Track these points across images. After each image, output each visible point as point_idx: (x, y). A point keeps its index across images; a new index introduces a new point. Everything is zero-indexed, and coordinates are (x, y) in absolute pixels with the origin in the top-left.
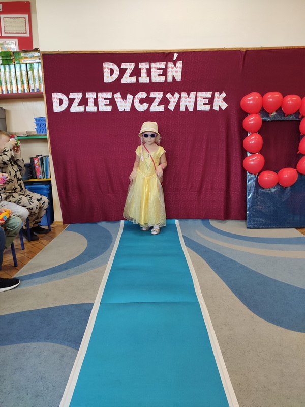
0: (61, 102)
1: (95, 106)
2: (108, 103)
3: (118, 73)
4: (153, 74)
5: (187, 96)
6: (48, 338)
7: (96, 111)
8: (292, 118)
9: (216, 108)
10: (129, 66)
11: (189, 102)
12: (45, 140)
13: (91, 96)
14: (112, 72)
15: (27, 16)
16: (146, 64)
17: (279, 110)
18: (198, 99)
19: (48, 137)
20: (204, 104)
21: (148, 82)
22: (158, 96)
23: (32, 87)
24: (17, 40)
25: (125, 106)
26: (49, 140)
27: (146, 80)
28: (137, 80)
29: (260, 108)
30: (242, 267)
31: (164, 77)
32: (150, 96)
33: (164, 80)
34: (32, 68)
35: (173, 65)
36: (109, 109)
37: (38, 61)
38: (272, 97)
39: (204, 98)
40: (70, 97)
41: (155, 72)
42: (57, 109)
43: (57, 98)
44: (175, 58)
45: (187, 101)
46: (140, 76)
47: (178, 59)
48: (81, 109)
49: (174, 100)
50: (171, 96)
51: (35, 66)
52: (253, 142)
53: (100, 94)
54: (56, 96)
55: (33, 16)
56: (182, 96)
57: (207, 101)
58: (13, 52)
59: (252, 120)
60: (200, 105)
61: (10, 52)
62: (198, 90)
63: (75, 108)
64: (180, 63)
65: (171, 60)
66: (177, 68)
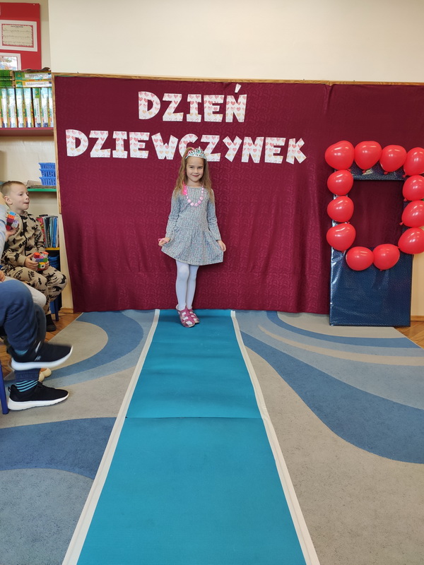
0: (78, 142)
1: (125, 150)
2: (144, 147)
3: (159, 106)
4: (206, 111)
5: (251, 142)
6: (52, 463)
7: (126, 157)
8: (394, 177)
9: (290, 160)
10: (174, 99)
11: (255, 150)
12: (53, 194)
13: (120, 136)
14: (150, 105)
15: (34, 24)
16: (197, 97)
17: (377, 167)
18: (266, 147)
19: (58, 190)
20: (275, 154)
21: (200, 121)
22: (212, 140)
23: (38, 120)
24: (19, 55)
25: (166, 152)
26: (58, 195)
27: (197, 118)
28: (185, 117)
29: (351, 162)
30: (322, 374)
31: (222, 115)
32: (202, 141)
33: (221, 119)
34: (39, 95)
35: (234, 100)
36: (145, 155)
37: (49, 85)
38: (368, 148)
39: (275, 147)
40: (90, 136)
41: (209, 108)
42: (72, 151)
43: (72, 137)
44: (237, 91)
45: (252, 150)
46: (189, 113)
47: (241, 92)
48: (106, 154)
49: (234, 147)
50: (230, 141)
51: (44, 92)
52: (341, 208)
53: (132, 135)
54: (72, 134)
55: (43, 24)
56: (245, 141)
57: (279, 150)
58: (14, 72)
59: (340, 178)
60: (270, 156)
61: (9, 71)
62: (266, 134)
63: (97, 152)
64: (244, 97)
65: (232, 93)
66: (239, 104)
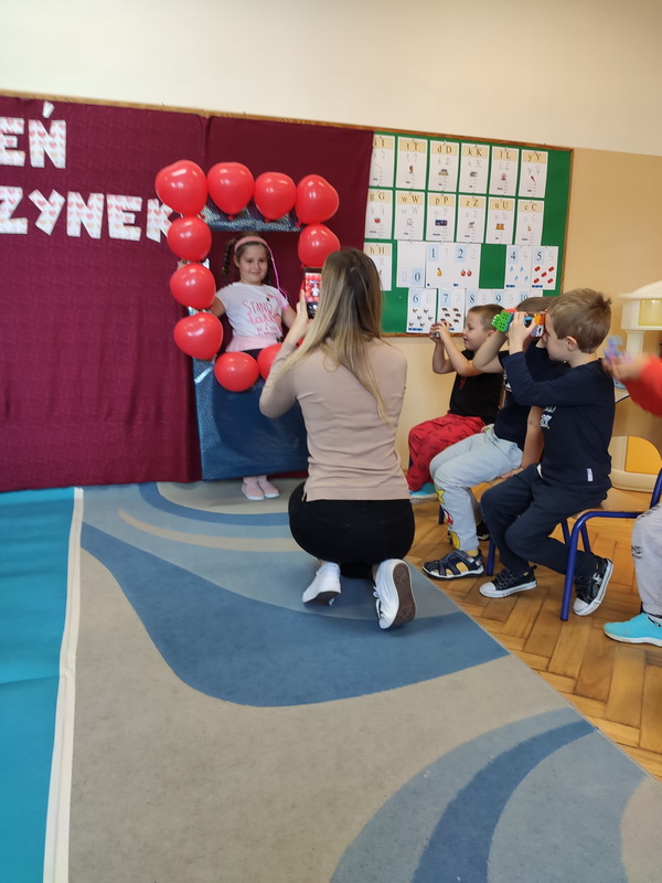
5: (81, 201)
9: (154, 235)
11: (90, 216)
18: (109, 211)
20: (126, 225)
22: (9, 196)
31: (23, 153)
33: (23, 160)
35: (43, 130)
39: (125, 211)
44: (46, 114)
45: (86, 215)
47: (55, 116)
49: (52, 209)
50: (42, 199)
56: (70, 200)
57: (132, 218)
60: (117, 226)
62: (107, 190)
64: (61, 126)
65: (39, 116)
66: (53, 136)
